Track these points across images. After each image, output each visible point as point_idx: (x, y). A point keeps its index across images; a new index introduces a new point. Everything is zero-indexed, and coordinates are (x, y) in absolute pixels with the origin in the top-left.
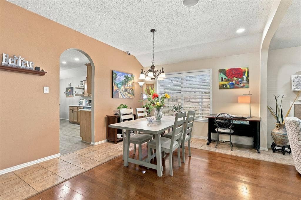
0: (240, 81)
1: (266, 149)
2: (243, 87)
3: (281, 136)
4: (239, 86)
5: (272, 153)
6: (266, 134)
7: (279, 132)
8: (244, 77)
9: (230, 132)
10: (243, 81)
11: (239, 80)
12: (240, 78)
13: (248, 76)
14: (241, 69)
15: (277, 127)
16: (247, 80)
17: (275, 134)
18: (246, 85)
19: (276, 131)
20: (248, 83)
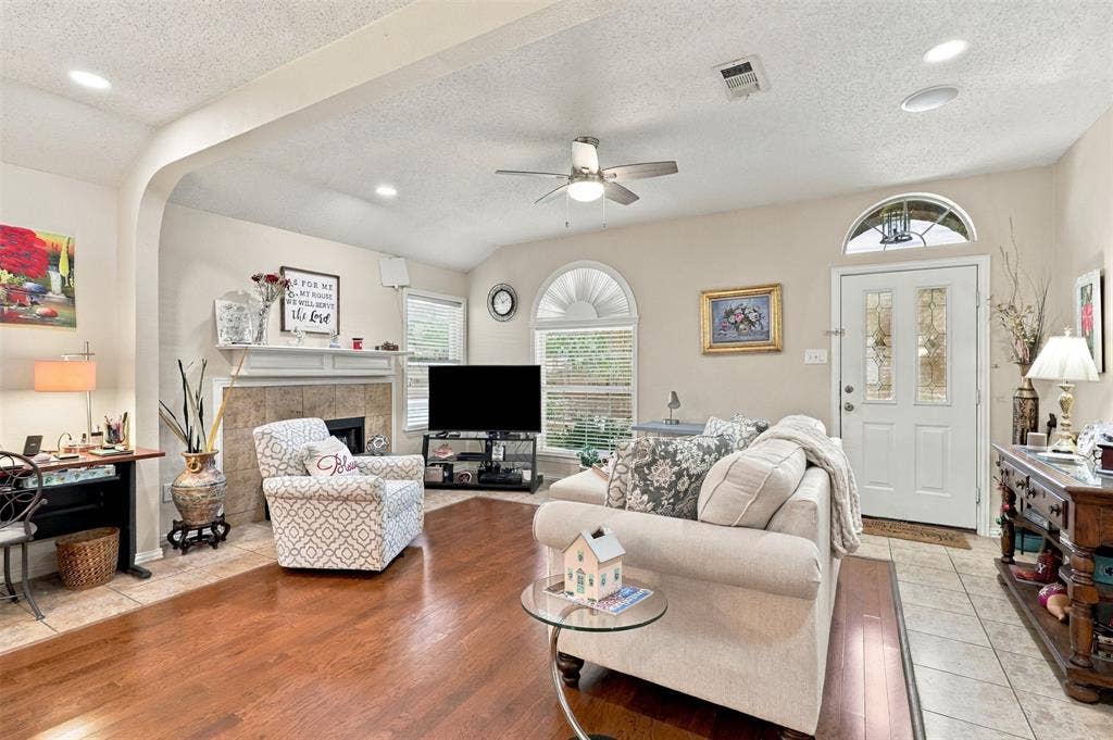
0: (31, 293)
1: (159, 553)
2: (47, 319)
3: (208, 490)
4: (31, 311)
5: (181, 559)
6: (155, 501)
7: (201, 482)
8: (55, 279)
9: (24, 535)
10: (50, 294)
11: (29, 285)
12: (31, 278)
13: (71, 274)
14: (38, 236)
15: (194, 466)
16: (69, 292)
17: (188, 490)
18: (63, 313)
19: (189, 481)
20: (74, 306)
